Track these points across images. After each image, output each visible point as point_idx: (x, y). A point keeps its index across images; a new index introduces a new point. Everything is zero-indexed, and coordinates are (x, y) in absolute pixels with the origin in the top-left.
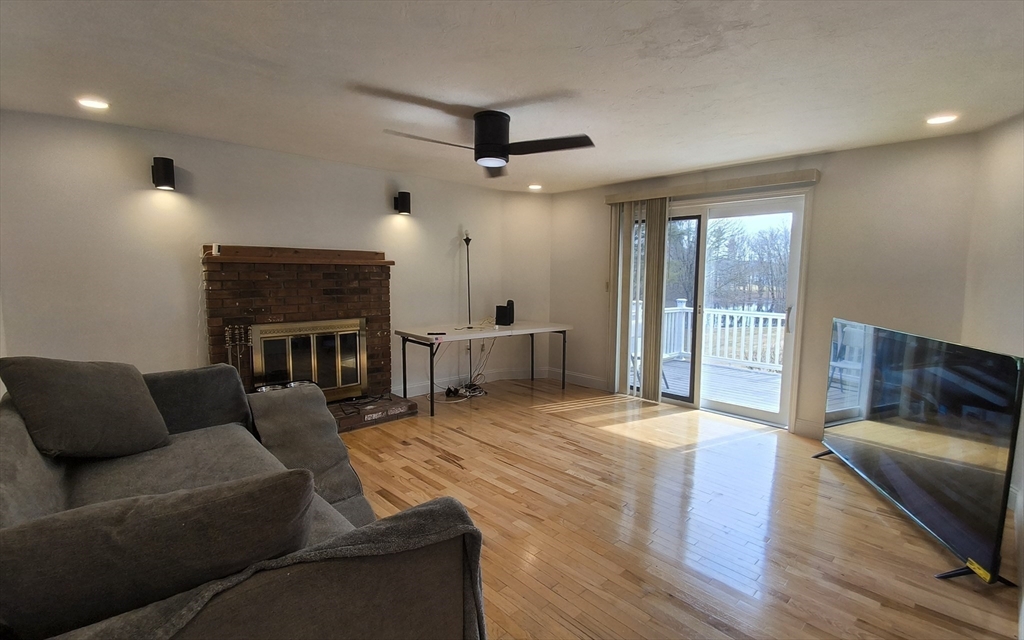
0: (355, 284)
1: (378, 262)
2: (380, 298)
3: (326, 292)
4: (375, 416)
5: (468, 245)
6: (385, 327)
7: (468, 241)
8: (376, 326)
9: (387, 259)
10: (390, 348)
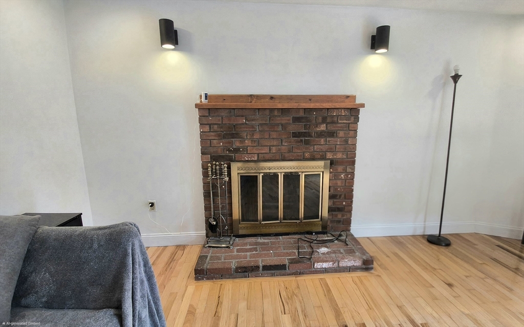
0: (323, 127)
1: (348, 104)
2: (346, 141)
3: (295, 135)
4: (325, 265)
5: (456, 82)
6: (349, 170)
7: (456, 78)
8: (340, 168)
9: (358, 102)
10: (352, 190)
